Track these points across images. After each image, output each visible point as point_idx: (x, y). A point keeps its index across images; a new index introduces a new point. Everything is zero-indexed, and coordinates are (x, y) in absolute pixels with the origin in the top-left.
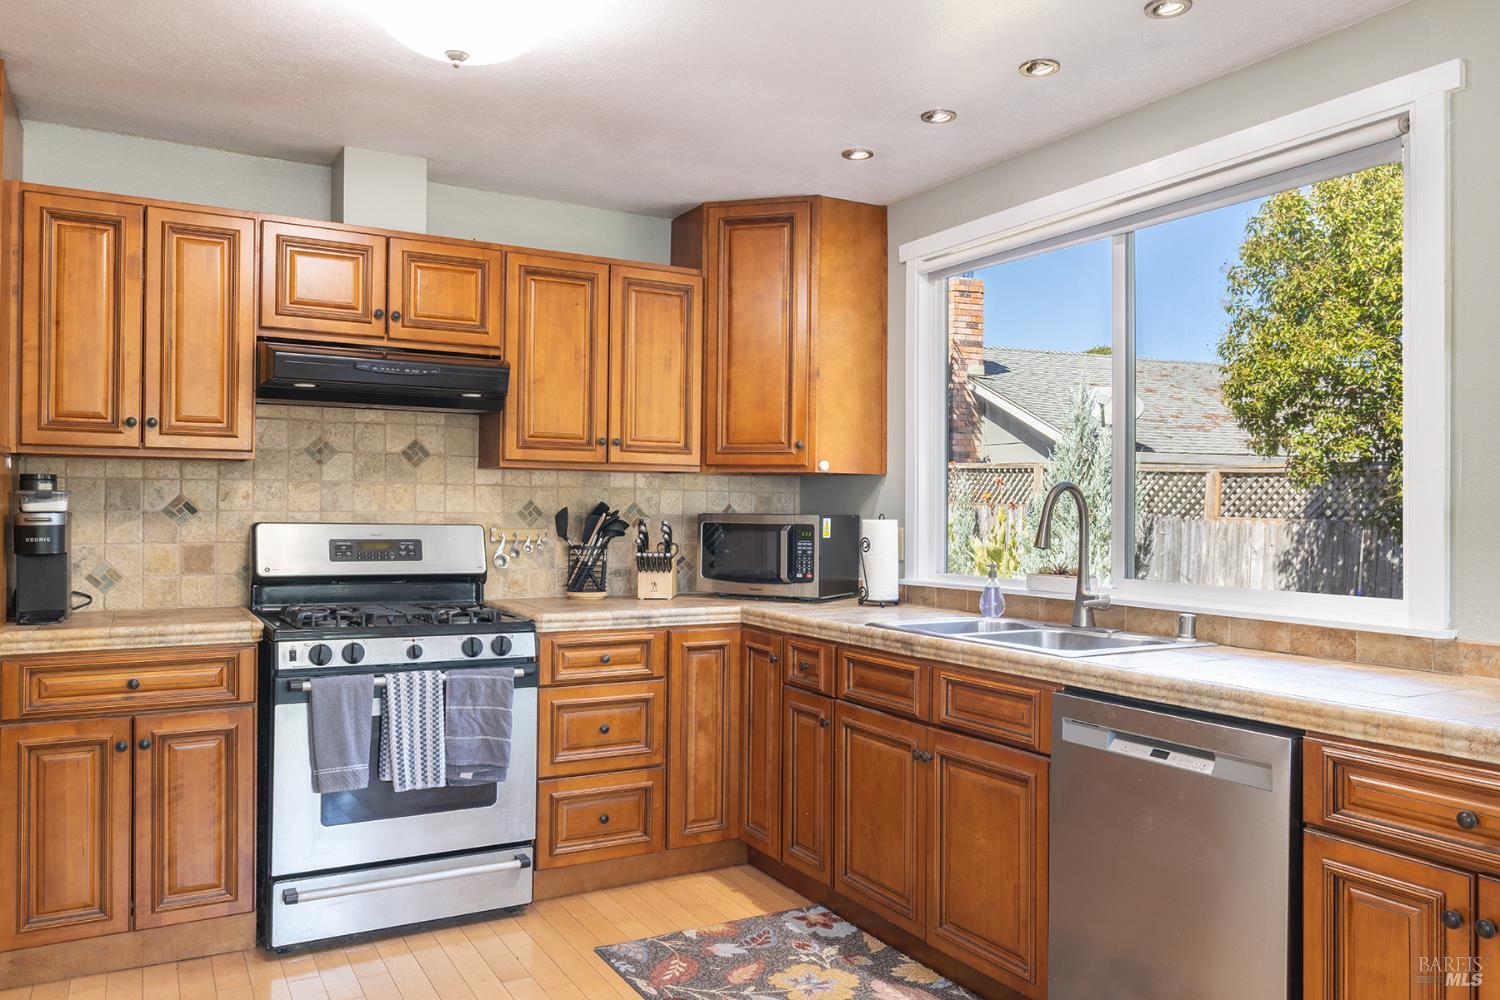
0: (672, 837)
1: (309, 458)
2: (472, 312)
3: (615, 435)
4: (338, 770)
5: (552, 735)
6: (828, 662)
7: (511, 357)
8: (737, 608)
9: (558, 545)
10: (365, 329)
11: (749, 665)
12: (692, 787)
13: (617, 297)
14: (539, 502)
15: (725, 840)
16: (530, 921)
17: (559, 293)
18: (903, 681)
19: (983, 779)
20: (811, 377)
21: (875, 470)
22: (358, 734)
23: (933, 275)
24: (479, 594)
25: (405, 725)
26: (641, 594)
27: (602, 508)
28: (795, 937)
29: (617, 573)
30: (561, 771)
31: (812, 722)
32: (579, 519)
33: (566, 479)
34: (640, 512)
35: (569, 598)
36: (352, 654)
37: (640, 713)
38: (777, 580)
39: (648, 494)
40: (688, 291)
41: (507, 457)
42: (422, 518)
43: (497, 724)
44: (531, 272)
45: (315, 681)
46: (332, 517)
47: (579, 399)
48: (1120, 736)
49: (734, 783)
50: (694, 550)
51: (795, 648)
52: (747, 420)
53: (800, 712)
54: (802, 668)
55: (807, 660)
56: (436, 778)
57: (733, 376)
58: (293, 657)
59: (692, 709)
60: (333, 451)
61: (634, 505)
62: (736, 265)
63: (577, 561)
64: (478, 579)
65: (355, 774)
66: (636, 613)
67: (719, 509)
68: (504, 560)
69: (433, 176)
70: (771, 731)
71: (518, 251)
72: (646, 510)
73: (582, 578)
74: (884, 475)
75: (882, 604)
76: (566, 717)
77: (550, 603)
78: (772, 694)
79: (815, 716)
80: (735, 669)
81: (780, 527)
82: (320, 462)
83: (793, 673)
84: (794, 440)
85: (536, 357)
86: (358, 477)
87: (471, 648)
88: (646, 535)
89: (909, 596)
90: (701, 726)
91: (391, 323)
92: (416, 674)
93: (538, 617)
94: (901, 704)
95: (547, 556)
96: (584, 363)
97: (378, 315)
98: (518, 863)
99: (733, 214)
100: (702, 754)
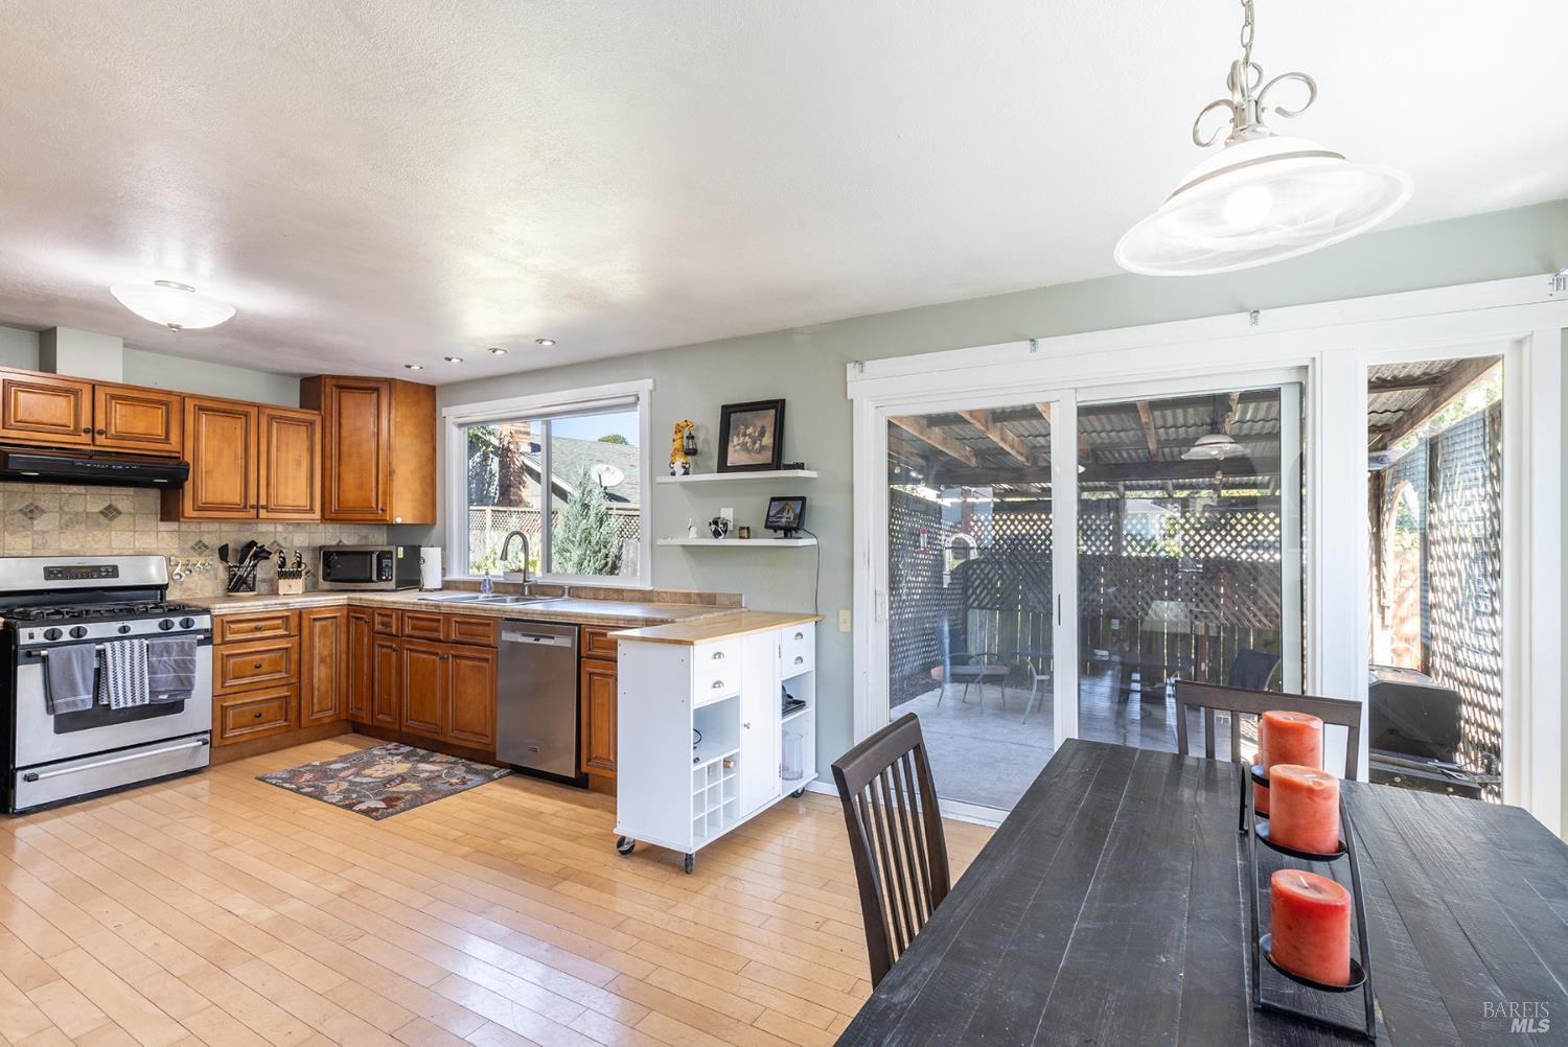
0: (303, 722)
1: (22, 516)
2: (159, 430)
3: (263, 502)
4: (71, 699)
5: (222, 672)
6: (397, 619)
7: (189, 458)
8: (345, 596)
9: (220, 567)
10: (77, 439)
11: (352, 626)
12: (316, 693)
13: (264, 426)
14: (206, 540)
15: (338, 721)
16: (209, 775)
17: (223, 422)
18: (435, 624)
19: (471, 663)
20: (391, 473)
21: (429, 522)
22: (84, 679)
23: (461, 425)
24: (163, 597)
25: (119, 669)
26: (281, 592)
27: (253, 544)
28: (378, 755)
29: (263, 581)
30: (228, 691)
31: (389, 651)
32: (236, 550)
33: (225, 527)
34: (279, 545)
35: (229, 596)
36: (78, 633)
37: (282, 656)
38: (370, 580)
39: (285, 535)
40: (312, 424)
41: (186, 515)
42: (116, 552)
43: (186, 666)
44: (202, 409)
45: (51, 649)
46: (42, 553)
47: (237, 482)
48: (524, 635)
49: (343, 690)
50: (317, 566)
51: (379, 614)
52: (351, 495)
53: (381, 646)
54: (383, 624)
55: (386, 619)
56: (143, 698)
57: (342, 471)
58: (31, 636)
59: (316, 652)
60: (42, 512)
61: (275, 542)
62: (344, 411)
63: (235, 574)
64: (162, 588)
65: (83, 701)
66: (279, 602)
67: (334, 543)
68: (181, 576)
69: (125, 346)
70: (365, 659)
71: (192, 396)
72: (283, 545)
73: (237, 585)
74: (434, 523)
75: (431, 591)
76: (232, 661)
77: (216, 599)
78: (366, 639)
79: (391, 647)
80: (344, 629)
81: (373, 552)
82: (31, 518)
83: (378, 627)
84: (380, 506)
85: (206, 458)
86: (63, 528)
87: (166, 625)
88: (284, 559)
89: (447, 586)
90: (322, 660)
91: (97, 436)
92: (127, 642)
93: (212, 606)
94: (434, 635)
95: (212, 572)
96: (241, 462)
97: (86, 431)
98: (201, 743)
99: (341, 383)
100: (323, 675)
